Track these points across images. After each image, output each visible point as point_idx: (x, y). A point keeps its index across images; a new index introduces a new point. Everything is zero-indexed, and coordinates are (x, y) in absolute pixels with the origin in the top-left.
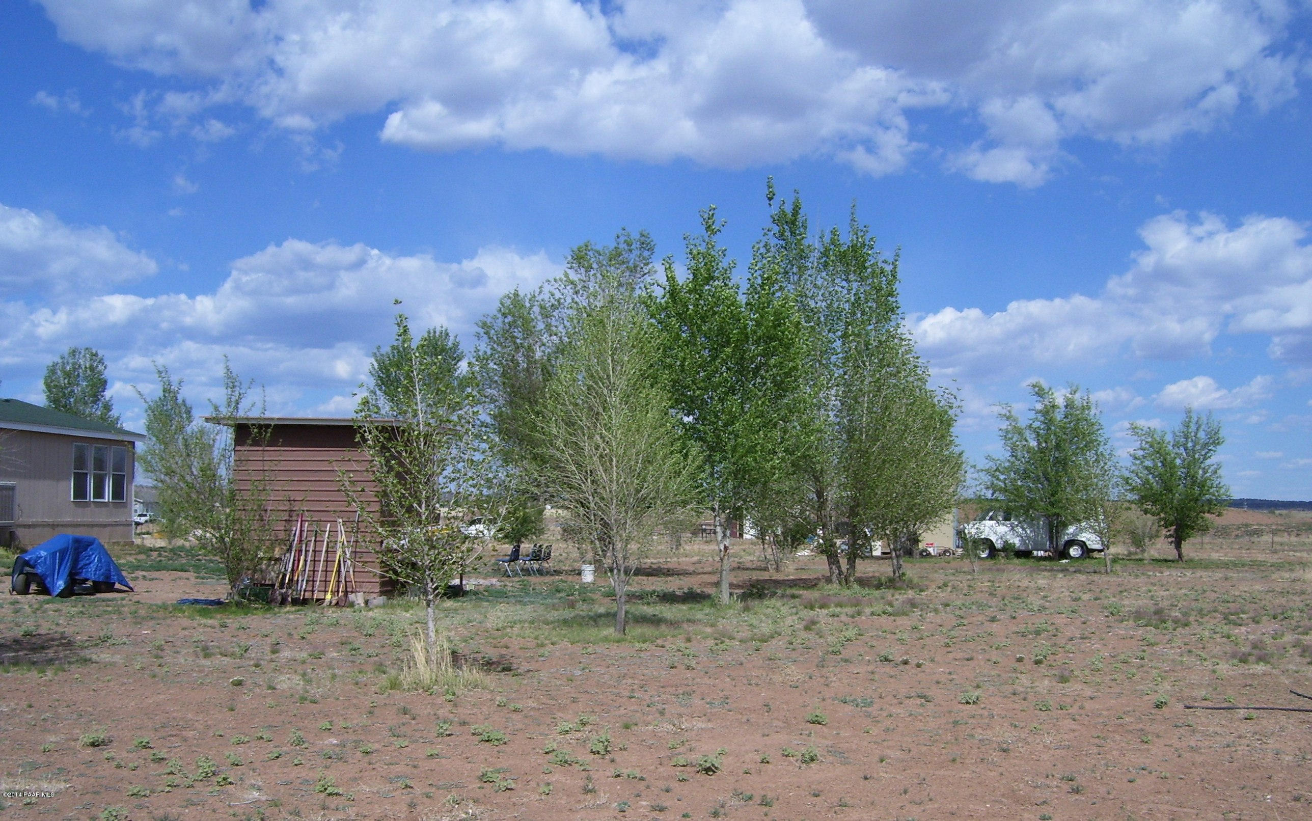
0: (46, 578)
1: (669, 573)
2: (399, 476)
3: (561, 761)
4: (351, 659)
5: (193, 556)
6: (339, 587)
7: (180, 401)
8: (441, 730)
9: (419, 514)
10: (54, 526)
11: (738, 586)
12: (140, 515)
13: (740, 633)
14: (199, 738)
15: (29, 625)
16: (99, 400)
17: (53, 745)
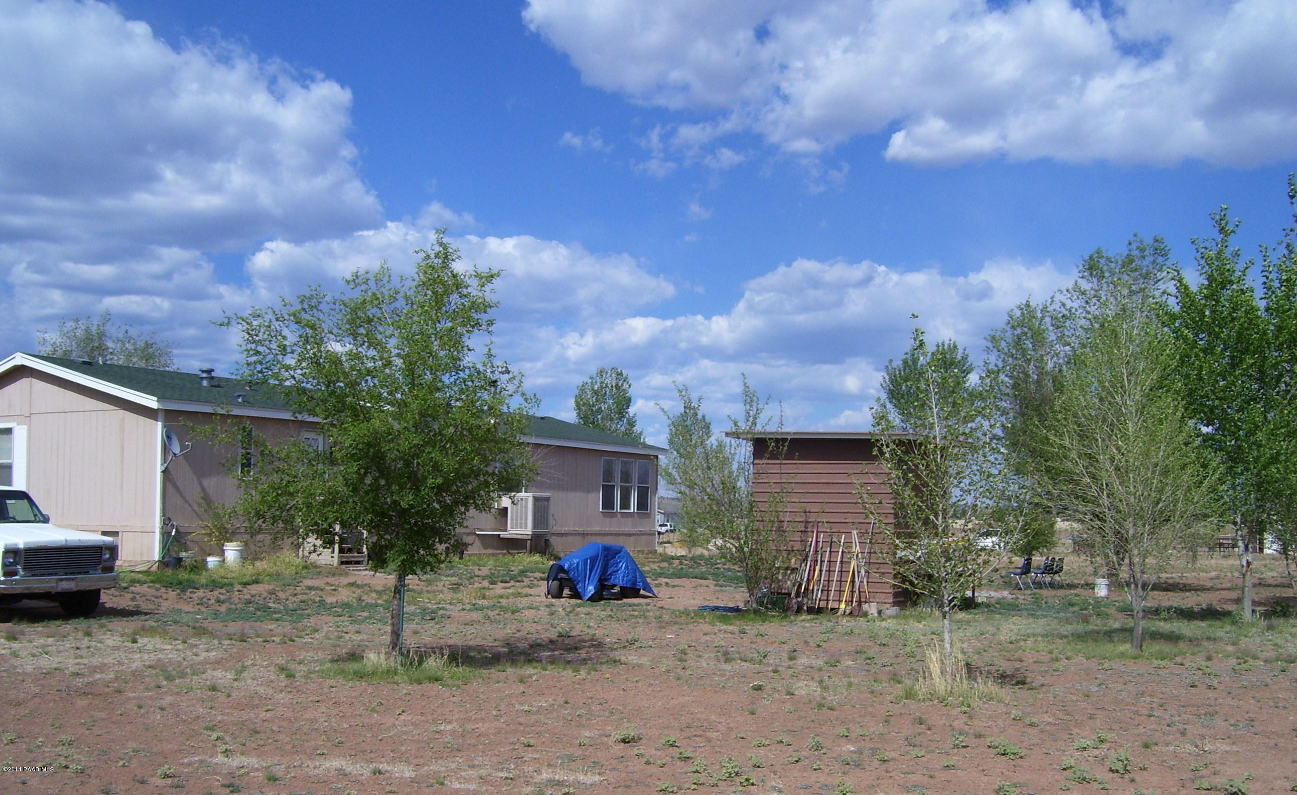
0: (578, 584)
1: (1185, 588)
2: (915, 488)
3: (1079, 778)
4: (866, 667)
5: (712, 565)
6: (852, 597)
7: (700, 417)
8: (956, 742)
9: (935, 527)
10: (584, 535)
11: (1260, 604)
12: (661, 525)
13: (1265, 653)
14: (722, 739)
15: (563, 626)
16: (624, 416)
17: (588, 740)
